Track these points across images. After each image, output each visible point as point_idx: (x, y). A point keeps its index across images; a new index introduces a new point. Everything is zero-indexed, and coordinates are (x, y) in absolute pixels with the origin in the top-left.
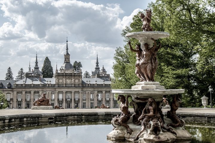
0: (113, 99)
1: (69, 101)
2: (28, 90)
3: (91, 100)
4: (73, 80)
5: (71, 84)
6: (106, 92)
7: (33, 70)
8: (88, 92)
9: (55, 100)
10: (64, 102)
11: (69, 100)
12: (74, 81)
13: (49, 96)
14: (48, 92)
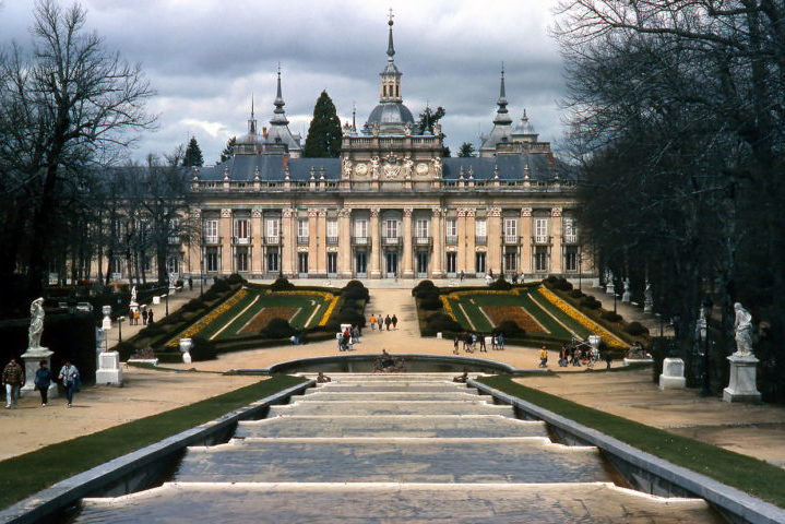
0: (563, 237)
1: (392, 246)
2: (241, 205)
3: (478, 241)
4: (408, 165)
5: (402, 182)
6: (534, 210)
7: (265, 129)
8: (466, 213)
9: (341, 241)
10: (375, 248)
11: (395, 241)
12: (412, 167)
13: (317, 226)
14: (316, 210)
